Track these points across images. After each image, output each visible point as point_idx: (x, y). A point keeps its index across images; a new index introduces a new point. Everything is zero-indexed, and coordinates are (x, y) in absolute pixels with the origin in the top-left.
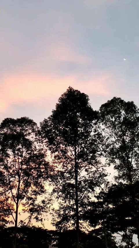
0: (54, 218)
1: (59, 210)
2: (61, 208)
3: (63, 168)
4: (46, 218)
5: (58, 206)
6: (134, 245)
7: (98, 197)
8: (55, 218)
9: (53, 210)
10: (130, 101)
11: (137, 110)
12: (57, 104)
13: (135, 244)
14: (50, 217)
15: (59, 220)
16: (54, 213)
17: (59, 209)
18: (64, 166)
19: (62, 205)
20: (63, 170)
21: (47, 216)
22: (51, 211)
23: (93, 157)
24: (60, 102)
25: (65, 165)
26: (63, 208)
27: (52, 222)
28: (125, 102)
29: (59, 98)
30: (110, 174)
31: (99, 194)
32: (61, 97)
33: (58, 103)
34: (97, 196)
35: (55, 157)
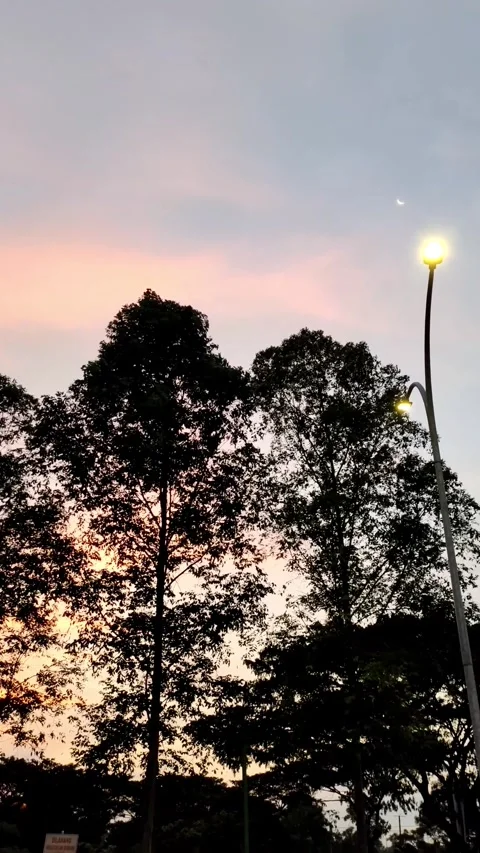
0: (83, 734)
1: (101, 707)
2: (109, 700)
3: (121, 563)
4: (57, 731)
5: (100, 693)
6: (386, 832)
7: (257, 666)
8: (85, 734)
9: (81, 706)
10: (356, 342)
11: (378, 370)
12: (104, 345)
13: (390, 827)
14: (70, 731)
15: (97, 743)
16: (81, 715)
17: (102, 703)
18: (123, 556)
19: (114, 689)
20: (122, 570)
21: (59, 725)
22: (74, 712)
23: (228, 529)
24: (111, 337)
25: (128, 553)
26: (116, 700)
27: (74, 746)
28: (337, 344)
29: (108, 324)
30: (284, 587)
31: (262, 654)
32: (115, 322)
33: (108, 341)
34: (254, 660)
35: (94, 524)
